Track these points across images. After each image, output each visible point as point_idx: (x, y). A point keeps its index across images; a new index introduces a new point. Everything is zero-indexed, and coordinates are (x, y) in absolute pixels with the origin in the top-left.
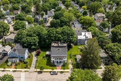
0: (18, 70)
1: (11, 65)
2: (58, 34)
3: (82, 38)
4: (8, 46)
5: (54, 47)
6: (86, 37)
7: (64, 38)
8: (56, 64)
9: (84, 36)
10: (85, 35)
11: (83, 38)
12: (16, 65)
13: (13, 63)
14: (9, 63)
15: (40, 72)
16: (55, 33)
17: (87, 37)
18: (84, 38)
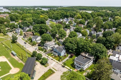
0: (54, 59)
1: (53, 56)
2: (90, 47)
3: (113, 59)
4: (58, 45)
5: (82, 56)
6: (118, 60)
7: (92, 52)
8: (76, 67)
9: (117, 58)
10: (119, 58)
11: (115, 60)
12: (55, 57)
13: (54, 55)
14: (52, 54)
15: (63, 67)
16: (88, 46)
17: (120, 60)
18: (117, 60)
